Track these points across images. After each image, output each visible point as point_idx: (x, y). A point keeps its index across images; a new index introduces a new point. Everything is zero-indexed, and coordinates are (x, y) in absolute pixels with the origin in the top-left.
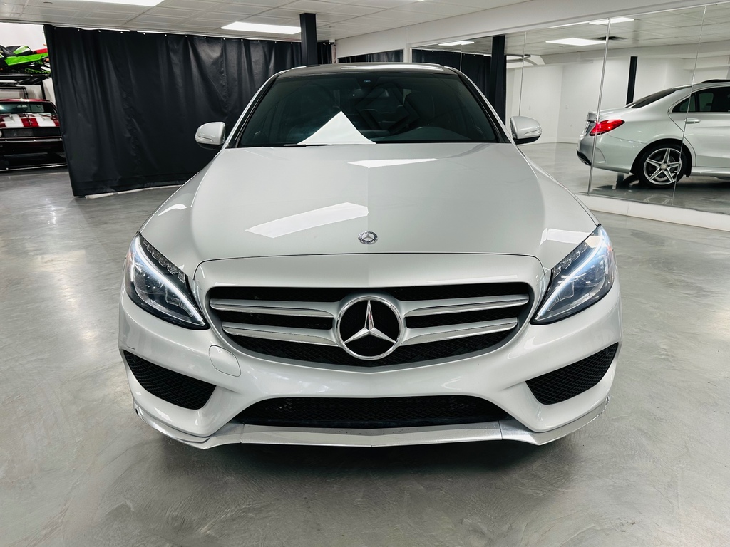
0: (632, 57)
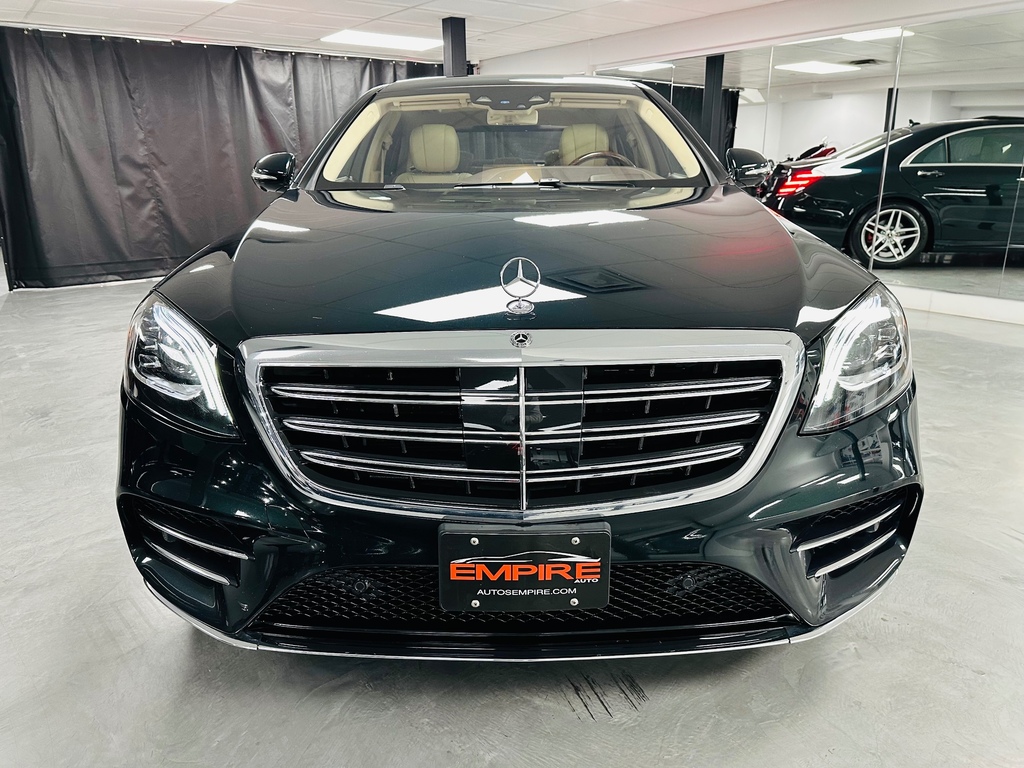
0: (890, 90)
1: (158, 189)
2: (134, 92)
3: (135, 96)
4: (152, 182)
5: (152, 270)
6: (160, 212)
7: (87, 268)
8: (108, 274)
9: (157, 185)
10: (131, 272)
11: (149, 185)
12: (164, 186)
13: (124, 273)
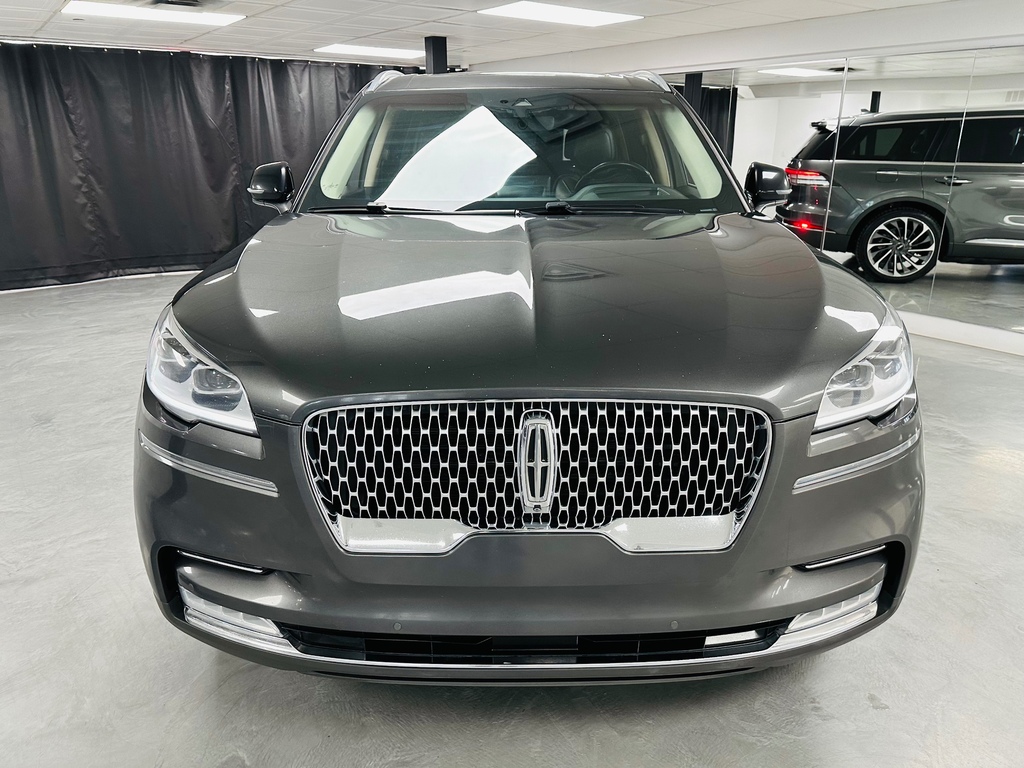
0: (873, 93)
1: (93, 194)
2: (67, 99)
3: (69, 103)
4: (87, 187)
5: (91, 273)
6: (96, 216)
7: (24, 273)
8: (46, 279)
9: (93, 190)
10: (71, 276)
11: (84, 189)
12: (100, 191)
13: (62, 277)
